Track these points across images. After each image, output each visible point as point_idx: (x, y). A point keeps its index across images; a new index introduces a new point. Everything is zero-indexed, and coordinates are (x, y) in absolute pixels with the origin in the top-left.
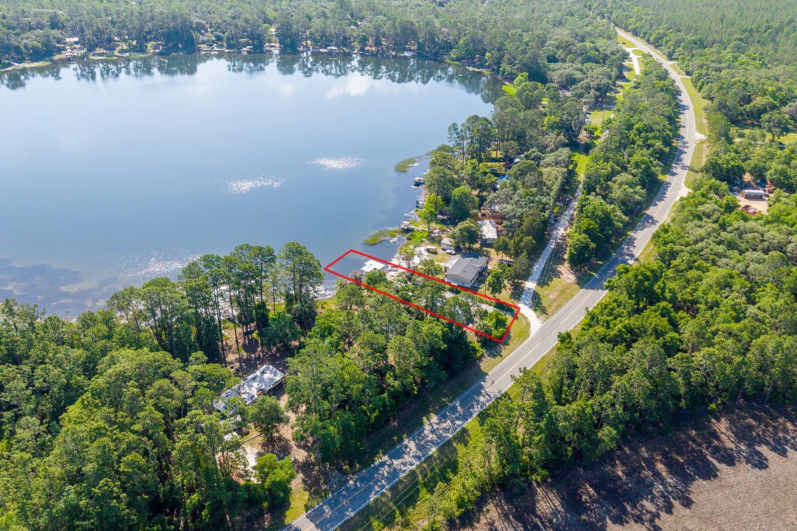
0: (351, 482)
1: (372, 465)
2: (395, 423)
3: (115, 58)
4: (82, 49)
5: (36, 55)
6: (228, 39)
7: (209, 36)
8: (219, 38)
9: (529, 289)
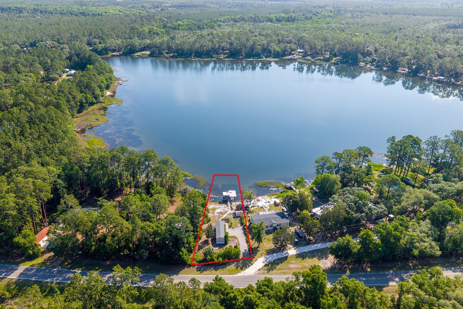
0: (56, 269)
1: (71, 270)
2: (109, 263)
3: (310, 62)
4: (301, 55)
5: (277, 55)
6: (378, 61)
7: (368, 59)
8: (374, 60)
9: (287, 253)
